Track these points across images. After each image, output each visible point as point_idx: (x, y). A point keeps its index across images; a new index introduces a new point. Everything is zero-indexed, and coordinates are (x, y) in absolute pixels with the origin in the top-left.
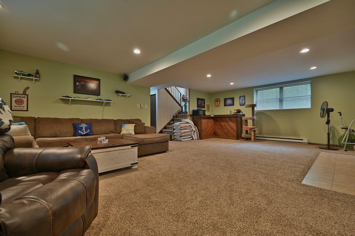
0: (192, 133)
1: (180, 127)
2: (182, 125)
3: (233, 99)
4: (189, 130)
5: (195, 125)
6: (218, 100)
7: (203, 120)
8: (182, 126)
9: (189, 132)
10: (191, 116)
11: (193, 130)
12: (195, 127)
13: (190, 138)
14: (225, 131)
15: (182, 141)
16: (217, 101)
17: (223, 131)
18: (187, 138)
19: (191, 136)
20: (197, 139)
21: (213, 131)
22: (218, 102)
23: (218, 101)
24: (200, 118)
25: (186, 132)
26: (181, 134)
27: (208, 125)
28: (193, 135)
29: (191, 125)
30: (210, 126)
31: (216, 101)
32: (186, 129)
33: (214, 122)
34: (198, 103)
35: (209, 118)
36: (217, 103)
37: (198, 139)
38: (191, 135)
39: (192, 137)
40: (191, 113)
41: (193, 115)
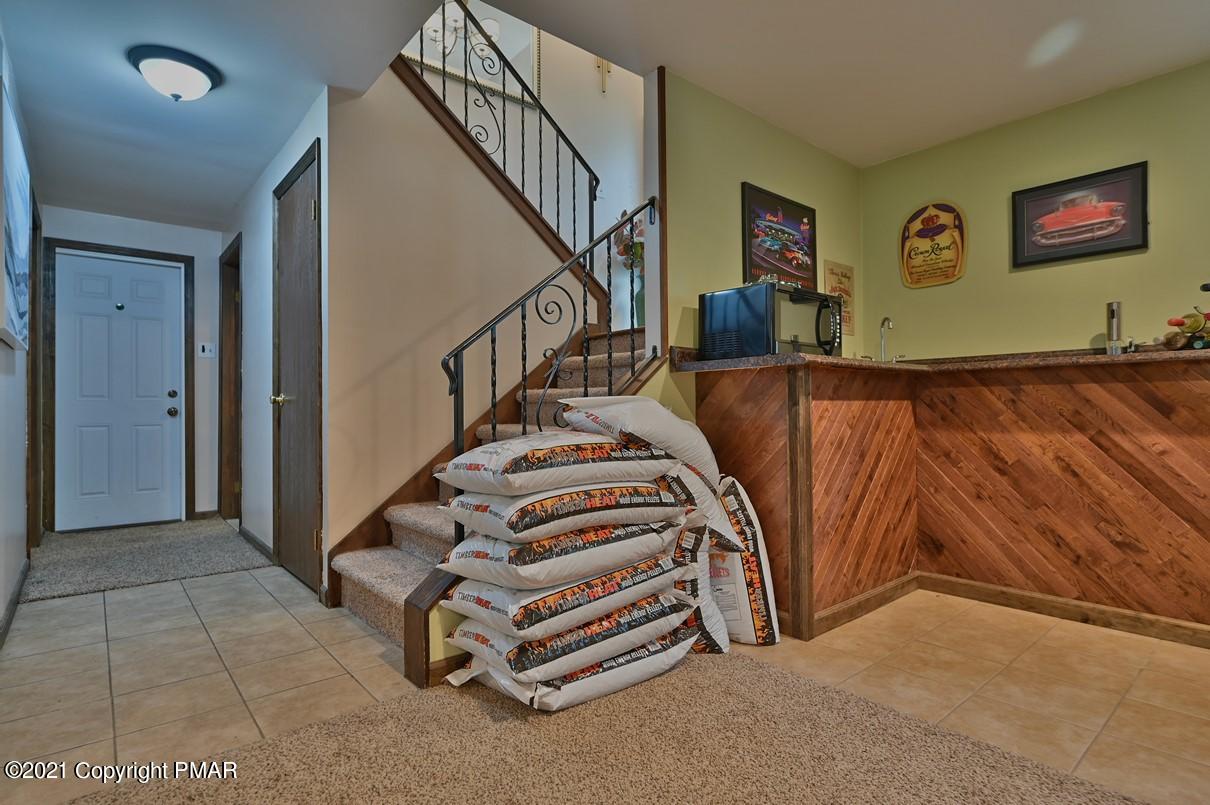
0: (700, 569)
1: (511, 512)
2: (544, 487)
3: (1131, 182)
4: (652, 541)
5: (725, 468)
6: (945, 218)
7: (818, 407)
8: (546, 499)
9: (653, 562)
10: (678, 360)
11: (699, 531)
12: (731, 491)
13: (674, 636)
14: (1070, 535)
15: (546, 711)
16: (931, 230)
17: (1045, 531)
18: (633, 653)
19: (676, 620)
20: (750, 636)
21: (911, 519)
22: (943, 239)
23: (942, 228)
24: (781, 388)
25: (607, 579)
26: (531, 616)
27: (870, 460)
28: (705, 601)
29: (674, 469)
30: (882, 472)
31: (917, 225)
32: (604, 534)
33: (918, 423)
34: (748, 235)
35: (874, 381)
36: (924, 244)
37: (768, 641)
38: (676, 608)
39: (696, 622)
40: (683, 335)
41: (702, 354)
